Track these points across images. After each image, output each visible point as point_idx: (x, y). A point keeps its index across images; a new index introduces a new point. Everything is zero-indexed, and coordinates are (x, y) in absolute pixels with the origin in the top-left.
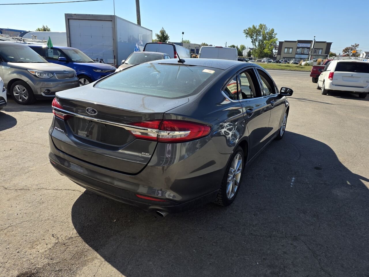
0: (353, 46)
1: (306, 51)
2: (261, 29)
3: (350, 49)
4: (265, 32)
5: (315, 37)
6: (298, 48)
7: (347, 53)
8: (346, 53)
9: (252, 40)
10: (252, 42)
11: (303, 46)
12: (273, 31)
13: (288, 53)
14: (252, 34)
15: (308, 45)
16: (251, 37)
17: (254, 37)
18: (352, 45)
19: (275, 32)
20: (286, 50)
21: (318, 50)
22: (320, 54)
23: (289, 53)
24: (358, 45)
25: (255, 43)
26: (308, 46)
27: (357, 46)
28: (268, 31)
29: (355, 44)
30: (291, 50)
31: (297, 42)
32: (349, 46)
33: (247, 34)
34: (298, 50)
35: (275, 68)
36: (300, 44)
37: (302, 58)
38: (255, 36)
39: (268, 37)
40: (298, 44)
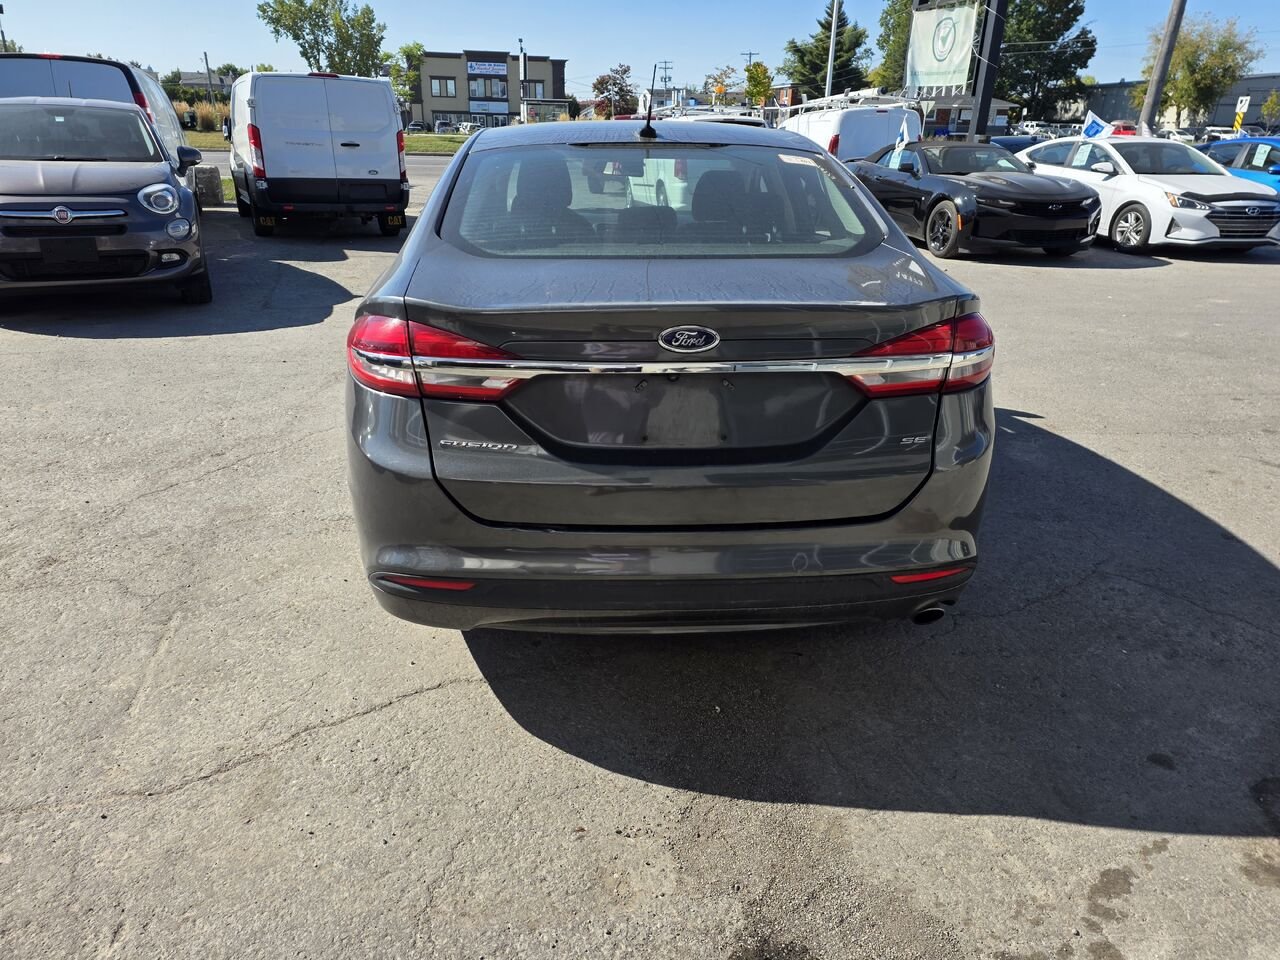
0: (617, 72)
1: (497, 87)
2: (325, 7)
3: (611, 82)
4: (341, 19)
5: (521, 41)
6: (473, 77)
7: (606, 94)
8: (603, 93)
9: (301, 45)
10: (304, 54)
11: (484, 72)
12: (368, 12)
13: (444, 95)
14: (295, 23)
15: (501, 69)
16: (296, 37)
17: (307, 37)
18: (612, 70)
19: (379, 20)
20: (435, 83)
21: (532, 85)
22: (539, 98)
23: (447, 97)
24: (628, 68)
25: (318, 61)
26: (501, 73)
27: (625, 71)
28: (350, 13)
29: (621, 66)
30: (451, 84)
31: (464, 58)
32: (606, 72)
33: (275, 21)
34: (473, 85)
35: (441, 148)
36: (474, 64)
37: (490, 111)
38: (307, 31)
39: (357, 35)
40: (469, 63)
